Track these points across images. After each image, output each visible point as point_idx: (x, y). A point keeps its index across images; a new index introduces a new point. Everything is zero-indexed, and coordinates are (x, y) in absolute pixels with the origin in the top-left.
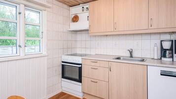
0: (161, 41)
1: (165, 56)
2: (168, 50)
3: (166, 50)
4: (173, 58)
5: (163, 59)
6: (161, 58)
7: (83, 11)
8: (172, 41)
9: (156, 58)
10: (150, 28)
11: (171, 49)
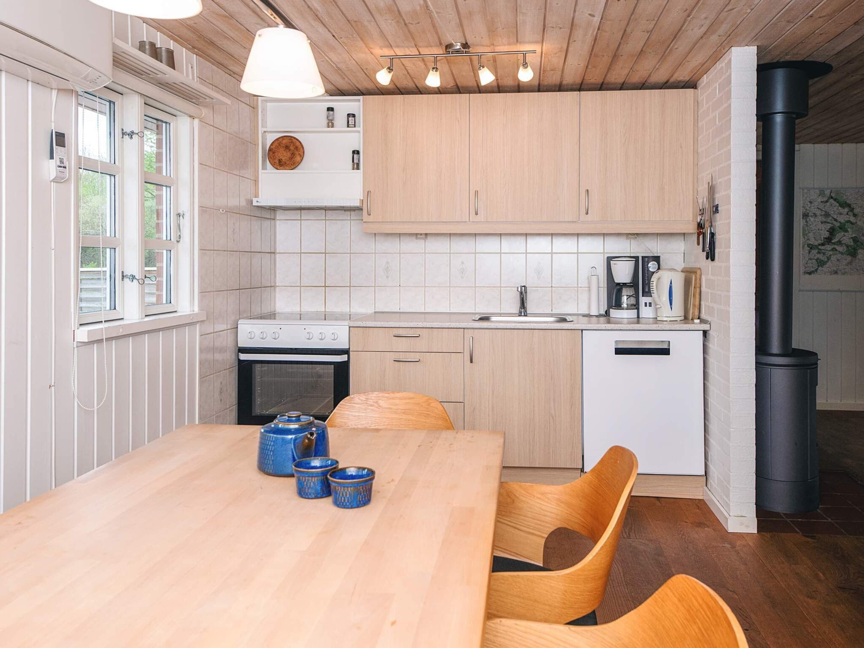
0: (609, 259)
1: (618, 305)
2: (625, 285)
3: (621, 286)
4: (638, 309)
5: (615, 313)
6: (607, 313)
7: (331, 123)
8: (637, 258)
9: (594, 312)
10: (583, 217)
11: (634, 284)
